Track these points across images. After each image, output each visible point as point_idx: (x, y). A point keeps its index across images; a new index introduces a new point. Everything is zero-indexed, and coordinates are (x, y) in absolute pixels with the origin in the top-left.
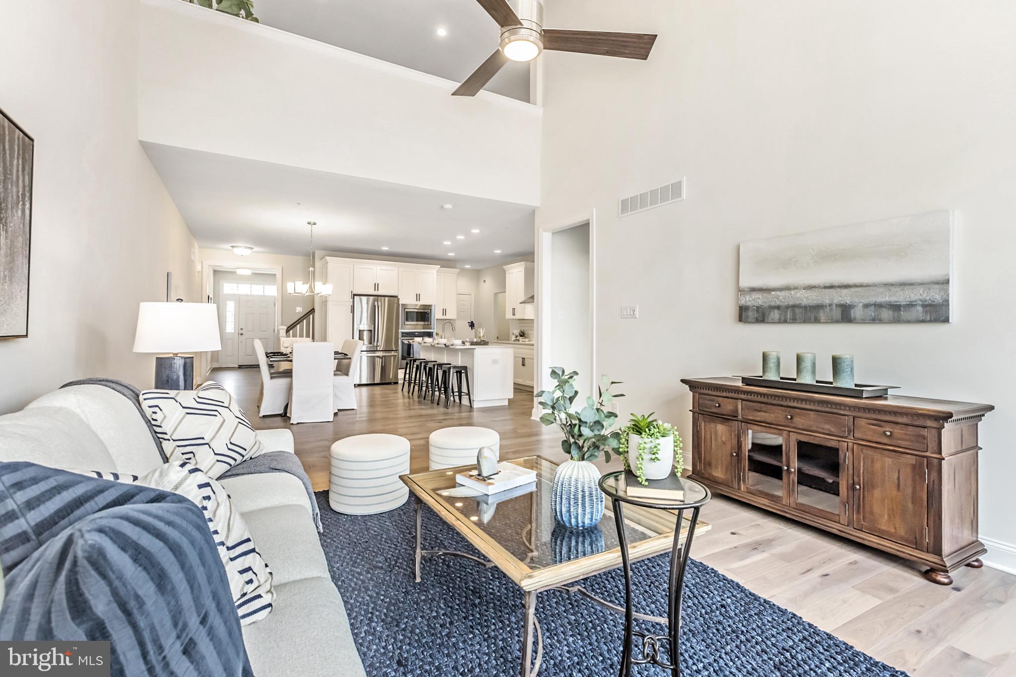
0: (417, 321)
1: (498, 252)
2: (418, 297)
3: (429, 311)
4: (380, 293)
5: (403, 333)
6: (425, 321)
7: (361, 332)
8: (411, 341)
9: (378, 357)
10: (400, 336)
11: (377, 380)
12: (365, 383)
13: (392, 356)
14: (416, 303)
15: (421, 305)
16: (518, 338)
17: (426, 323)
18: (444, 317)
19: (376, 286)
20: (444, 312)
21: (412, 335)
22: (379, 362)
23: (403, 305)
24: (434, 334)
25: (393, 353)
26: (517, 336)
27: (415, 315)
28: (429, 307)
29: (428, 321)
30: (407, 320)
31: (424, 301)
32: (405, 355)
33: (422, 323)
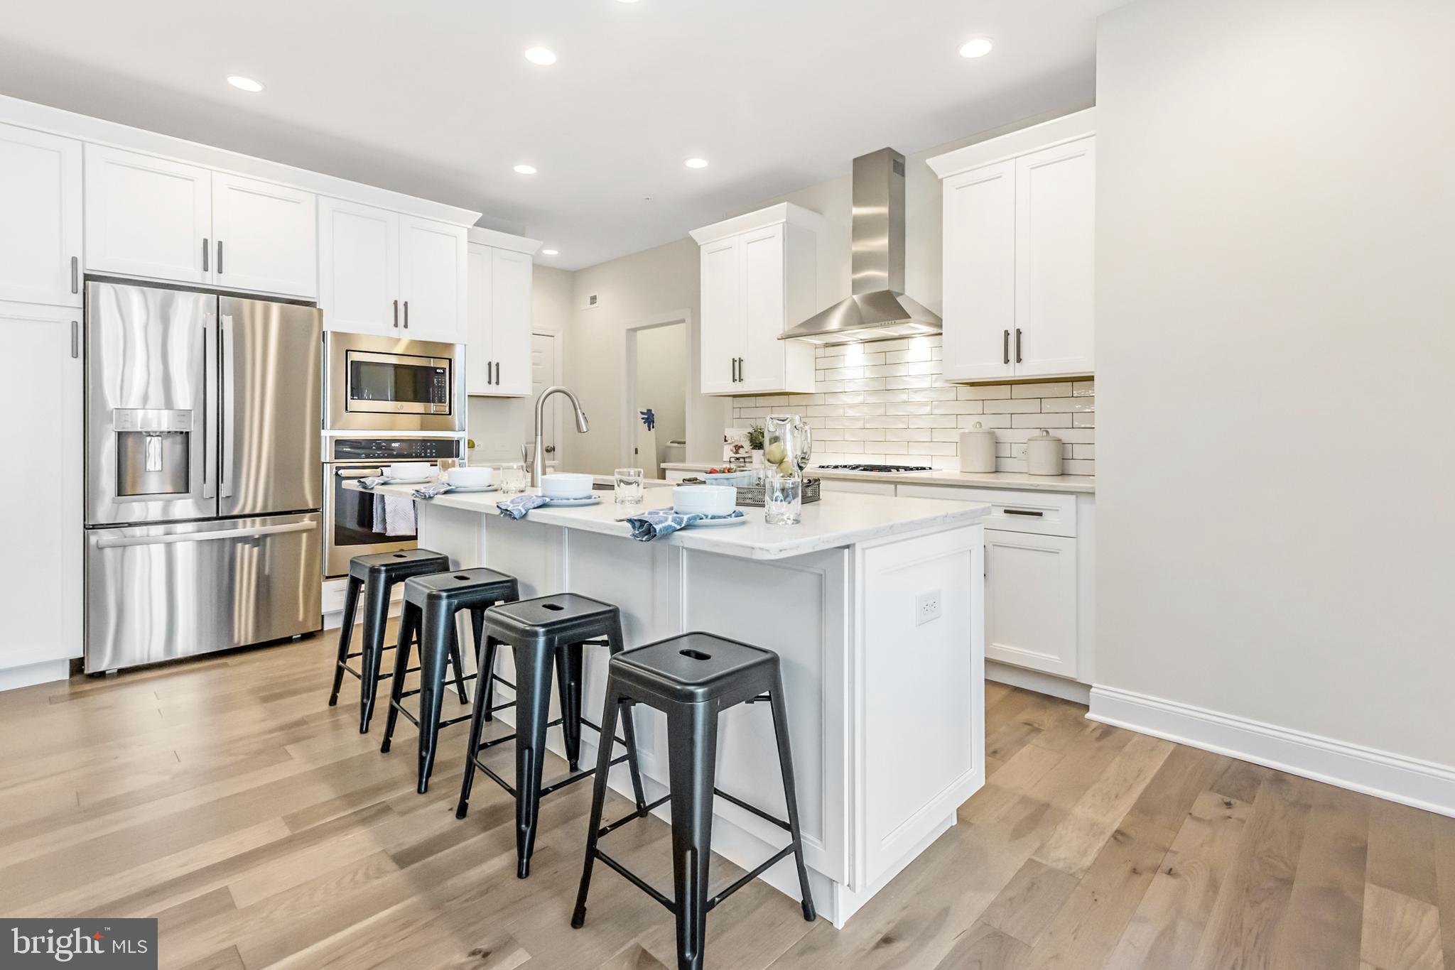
0: (397, 398)
1: (697, 163)
2: (401, 315)
3: (445, 364)
4: (228, 281)
5: (339, 442)
6: (426, 399)
7: (130, 442)
8: (373, 480)
9: (245, 540)
10: (327, 453)
11: (244, 633)
12: (194, 651)
13: (299, 532)
14: (394, 333)
15: (414, 343)
16: (742, 453)
17: (433, 407)
18: (493, 390)
19: (214, 255)
20: (493, 372)
21: (381, 451)
22: (247, 557)
23: (337, 335)
24: (463, 449)
25: (307, 522)
26: (738, 448)
27: (390, 377)
28: (443, 350)
29: (441, 401)
30: (357, 392)
31: (425, 329)
32: (352, 524)
33: (418, 407)
